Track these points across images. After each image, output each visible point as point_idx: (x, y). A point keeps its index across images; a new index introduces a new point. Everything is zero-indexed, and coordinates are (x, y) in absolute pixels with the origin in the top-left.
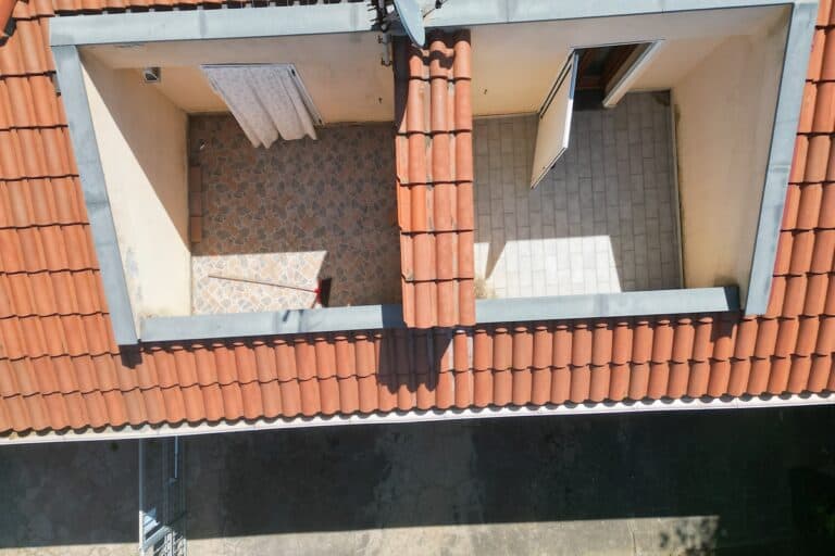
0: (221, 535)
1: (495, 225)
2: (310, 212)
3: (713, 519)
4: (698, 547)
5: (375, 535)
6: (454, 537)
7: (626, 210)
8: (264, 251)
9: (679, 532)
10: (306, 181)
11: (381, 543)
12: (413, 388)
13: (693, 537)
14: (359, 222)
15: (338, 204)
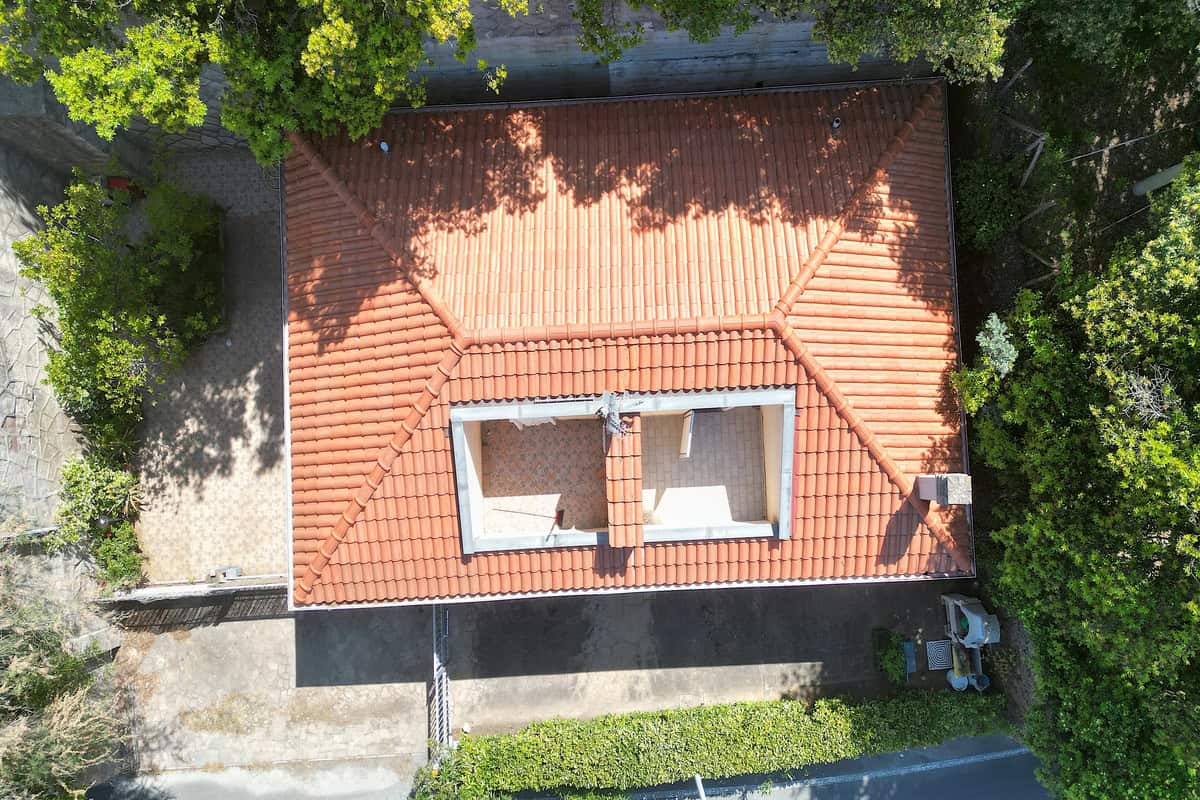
0: (474, 677)
1: (659, 479)
2: (551, 471)
3: (818, 665)
4: (808, 684)
5: (582, 676)
6: (638, 678)
7: (735, 470)
8: (525, 494)
9: (795, 674)
10: (549, 452)
11: (587, 682)
12: (613, 575)
13: (804, 677)
14: (580, 477)
15: (567, 466)
